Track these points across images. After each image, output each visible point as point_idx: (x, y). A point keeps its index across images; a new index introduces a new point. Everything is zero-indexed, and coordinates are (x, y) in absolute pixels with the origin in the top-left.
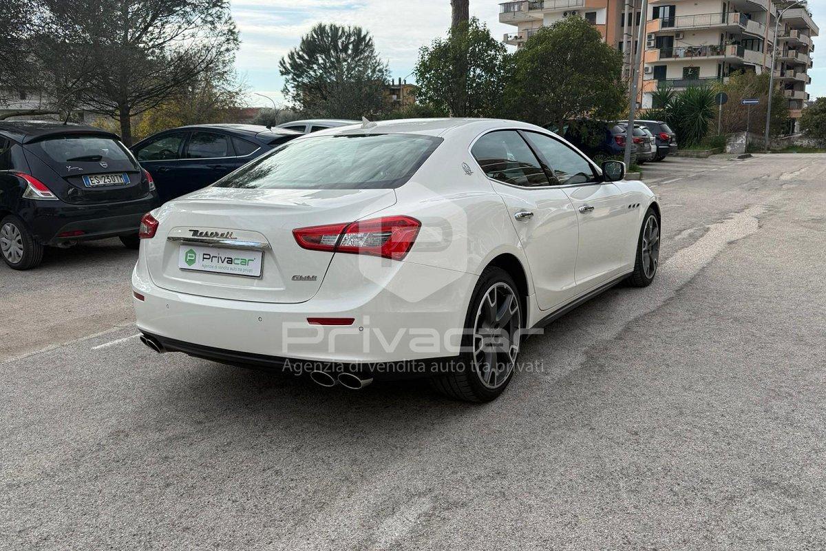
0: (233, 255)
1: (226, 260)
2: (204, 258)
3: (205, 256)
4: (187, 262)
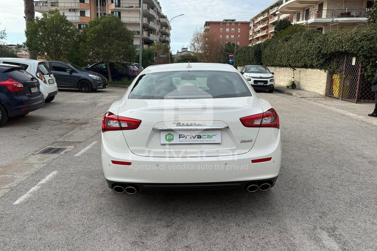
0: (201, 134)
1: (197, 136)
2: (180, 137)
3: (180, 136)
4: (167, 140)
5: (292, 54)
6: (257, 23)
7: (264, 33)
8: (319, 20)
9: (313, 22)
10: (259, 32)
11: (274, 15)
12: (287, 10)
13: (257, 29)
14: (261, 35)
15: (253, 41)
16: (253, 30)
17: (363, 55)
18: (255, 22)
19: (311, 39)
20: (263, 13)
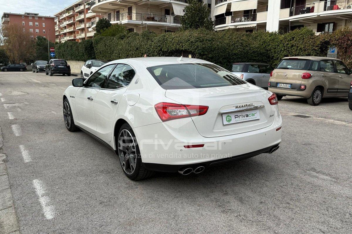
0: (248, 113)
1: (246, 116)
2: (235, 118)
3: (236, 117)
4: (227, 121)
5: (131, 50)
6: (62, 19)
7: (71, 29)
8: (131, 22)
9: (127, 23)
10: (65, 27)
11: (81, 12)
12: (100, 10)
13: (63, 25)
14: (68, 31)
15: (59, 36)
16: (59, 26)
17: (199, 53)
18: (60, 18)
19: (149, 39)
20: (68, 10)
